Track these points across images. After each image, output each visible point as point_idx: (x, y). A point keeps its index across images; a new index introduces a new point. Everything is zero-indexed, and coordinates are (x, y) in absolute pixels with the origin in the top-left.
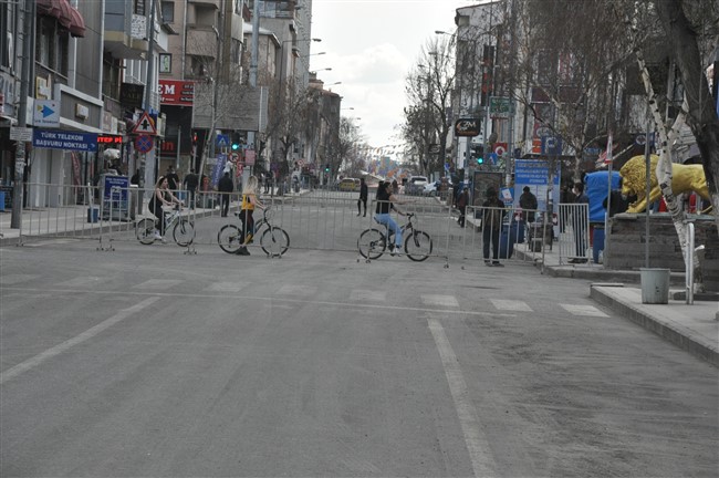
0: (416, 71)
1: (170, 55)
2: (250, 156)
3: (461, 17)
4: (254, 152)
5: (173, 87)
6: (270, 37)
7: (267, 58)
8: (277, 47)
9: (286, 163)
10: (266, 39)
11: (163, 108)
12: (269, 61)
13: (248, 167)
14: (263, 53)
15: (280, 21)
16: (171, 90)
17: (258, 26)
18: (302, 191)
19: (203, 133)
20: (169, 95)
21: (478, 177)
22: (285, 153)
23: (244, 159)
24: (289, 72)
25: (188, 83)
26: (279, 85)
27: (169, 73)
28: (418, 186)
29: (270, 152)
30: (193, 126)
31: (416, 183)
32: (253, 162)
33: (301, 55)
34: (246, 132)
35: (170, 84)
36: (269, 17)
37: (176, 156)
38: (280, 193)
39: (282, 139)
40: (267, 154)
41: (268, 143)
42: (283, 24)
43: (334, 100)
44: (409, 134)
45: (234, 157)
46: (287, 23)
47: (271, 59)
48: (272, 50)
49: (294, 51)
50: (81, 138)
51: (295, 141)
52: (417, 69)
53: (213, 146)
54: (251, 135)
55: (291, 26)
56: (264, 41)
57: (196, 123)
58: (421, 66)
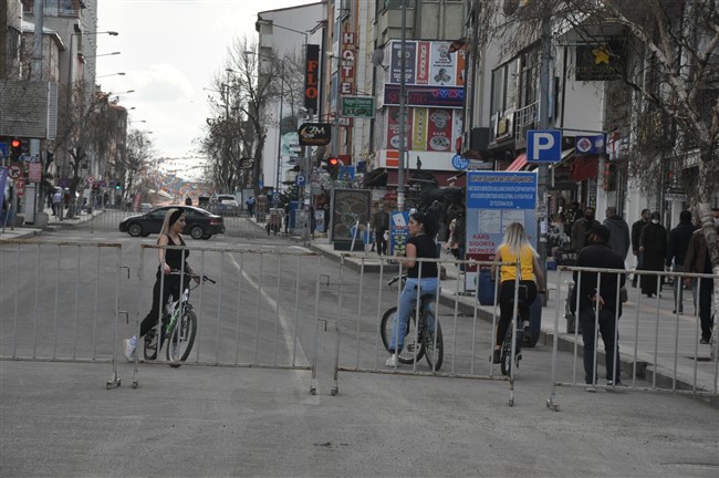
0: (223, 76)
2: (35, 170)
3: (264, 23)
4: (39, 166)
6: (53, 36)
7: (50, 60)
8: (61, 49)
9: (77, 180)
10: (48, 38)
12: (52, 63)
13: (32, 185)
14: (45, 53)
15: (64, 20)
17: (41, 26)
18: (95, 213)
21: (341, 196)
22: (76, 168)
23: (26, 175)
24: (74, 77)
26: (66, 90)
28: (226, 206)
29: (55, 167)
31: (224, 202)
32: (38, 178)
33: (87, 59)
34: (28, 139)
36: (51, 16)
38: (70, 216)
39: (71, 152)
40: (52, 170)
41: (56, 157)
42: (68, 24)
43: (122, 113)
44: (210, 147)
45: (14, 171)
46: (72, 22)
47: (55, 62)
48: (55, 51)
49: (80, 55)
52: (225, 73)
54: (35, 144)
55: (76, 26)
56: (46, 40)
58: (230, 70)
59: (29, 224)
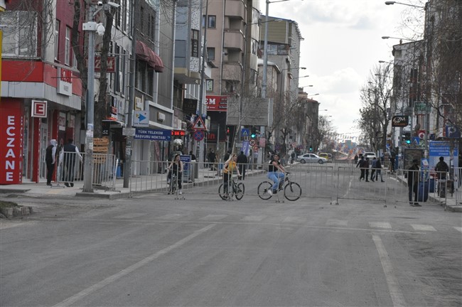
0: (367, 86)
1: (213, 80)
2: (262, 141)
3: (396, 51)
4: (264, 139)
5: (214, 100)
6: (274, 66)
7: (272, 80)
8: (278, 73)
9: (284, 146)
10: (271, 68)
11: (209, 113)
12: (274, 82)
13: (261, 148)
14: (269, 77)
15: (280, 56)
16: (213, 101)
17: (267, 60)
19: (233, 128)
20: (212, 105)
21: (407, 152)
22: (284, 139)
23: (258, 143)
24: (286, 88)
25: (223, 97)
26: (279, 97)
27: (212, 92)
29: (274, 138)
30: (227, 124)
31: (368, 156)
32: (264, 145)
33: (293, 77)
34: (260, 127)
35: (212, 98)
36: (273, 54)
37: (216, 142)
39: (282, 130)
40: (272, 140)
41: (273, 133)
42: (282, 59)
43: (315, 104)
44: (363, 126)
45: (252, 142)
46: (285, 57)
47: (274, 81)
48: (275, 75)
49: (289, 75)
50: (162, 133)
51: (290, 132)
52: (368, 84)
53: (240, 135)
54: (262, 129)
55: (287, 60)
56: (270, 69)
57: (229, 121)
58: (370, 83)
59: (260, 168)
